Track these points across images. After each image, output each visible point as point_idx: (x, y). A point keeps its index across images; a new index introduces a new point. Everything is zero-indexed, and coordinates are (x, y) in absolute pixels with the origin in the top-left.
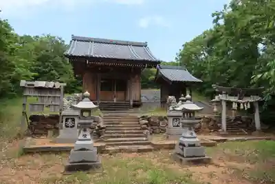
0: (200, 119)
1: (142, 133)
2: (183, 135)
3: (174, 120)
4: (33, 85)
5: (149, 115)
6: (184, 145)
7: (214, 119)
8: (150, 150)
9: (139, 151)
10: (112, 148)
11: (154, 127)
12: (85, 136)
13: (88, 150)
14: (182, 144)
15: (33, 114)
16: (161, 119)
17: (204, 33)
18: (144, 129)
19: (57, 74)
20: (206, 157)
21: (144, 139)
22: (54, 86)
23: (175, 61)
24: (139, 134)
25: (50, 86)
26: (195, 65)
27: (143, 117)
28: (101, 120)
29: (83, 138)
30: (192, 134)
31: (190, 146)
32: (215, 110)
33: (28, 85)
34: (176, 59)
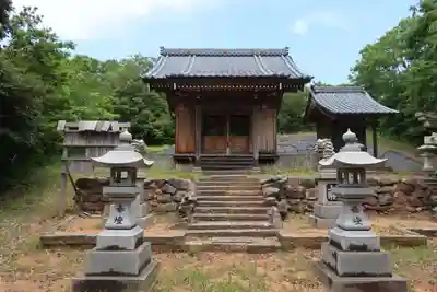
0: (392, 185)
1: (265, 212)
2: (338, 221)
3: (328, 186)
4: (77, 128)
5: (283, 177)
6: (339, 246)
7: (424, 185)
8: (273, 249)
9: (252, 250)
10: (200, 242)
11: (293, 201)
12: (119, 220)
13: (123, 249)
14: (335, 244)
15: (82, 176)
16: (309, 185)
17: (402, 24)
18: (270, 204)
19: (152, 115)
20: (396, 277)
21: (266, 224)
22: (110, 129)
23: (348, 82)
24: (259, 215)
25: (103, 129)
26: (386, 85)
27: (272, 181)
28: (192, 186)
29: (115, 224)
30: (359, 221)
31: (353, 248)
32: (426, 166)
33: (70, 128)
34: (350, 77)
